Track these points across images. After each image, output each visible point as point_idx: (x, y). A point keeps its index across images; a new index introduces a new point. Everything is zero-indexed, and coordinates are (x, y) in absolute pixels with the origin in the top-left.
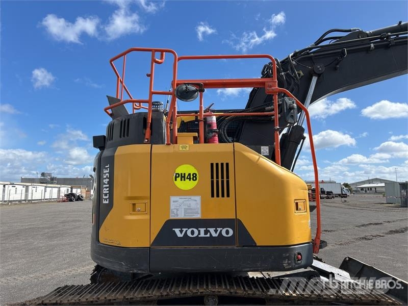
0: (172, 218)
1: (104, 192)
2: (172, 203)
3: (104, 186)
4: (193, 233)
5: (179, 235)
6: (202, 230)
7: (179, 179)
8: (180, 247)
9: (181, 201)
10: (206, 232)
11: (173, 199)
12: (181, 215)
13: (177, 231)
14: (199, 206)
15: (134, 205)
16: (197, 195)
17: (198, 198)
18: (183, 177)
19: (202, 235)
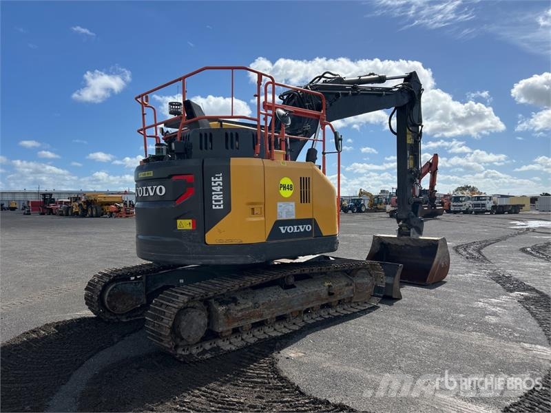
0: (278, 219)
1: (213, 198)
2: (278, 207)
3: (213, 193)
4: (290, 229)
5: (283, 232)
6: (296, 227)
7: (282, 189)
8: (283, 241)
9: (284, 206)
10: (298, 228)
11: (279, 204)
12: (284, 217)
13: (281, 228)
14: (294, 210)
15: (253, 209)
16: (292, 201)
17: (293, 204)
18: (284, 187)
19: (296, 231)
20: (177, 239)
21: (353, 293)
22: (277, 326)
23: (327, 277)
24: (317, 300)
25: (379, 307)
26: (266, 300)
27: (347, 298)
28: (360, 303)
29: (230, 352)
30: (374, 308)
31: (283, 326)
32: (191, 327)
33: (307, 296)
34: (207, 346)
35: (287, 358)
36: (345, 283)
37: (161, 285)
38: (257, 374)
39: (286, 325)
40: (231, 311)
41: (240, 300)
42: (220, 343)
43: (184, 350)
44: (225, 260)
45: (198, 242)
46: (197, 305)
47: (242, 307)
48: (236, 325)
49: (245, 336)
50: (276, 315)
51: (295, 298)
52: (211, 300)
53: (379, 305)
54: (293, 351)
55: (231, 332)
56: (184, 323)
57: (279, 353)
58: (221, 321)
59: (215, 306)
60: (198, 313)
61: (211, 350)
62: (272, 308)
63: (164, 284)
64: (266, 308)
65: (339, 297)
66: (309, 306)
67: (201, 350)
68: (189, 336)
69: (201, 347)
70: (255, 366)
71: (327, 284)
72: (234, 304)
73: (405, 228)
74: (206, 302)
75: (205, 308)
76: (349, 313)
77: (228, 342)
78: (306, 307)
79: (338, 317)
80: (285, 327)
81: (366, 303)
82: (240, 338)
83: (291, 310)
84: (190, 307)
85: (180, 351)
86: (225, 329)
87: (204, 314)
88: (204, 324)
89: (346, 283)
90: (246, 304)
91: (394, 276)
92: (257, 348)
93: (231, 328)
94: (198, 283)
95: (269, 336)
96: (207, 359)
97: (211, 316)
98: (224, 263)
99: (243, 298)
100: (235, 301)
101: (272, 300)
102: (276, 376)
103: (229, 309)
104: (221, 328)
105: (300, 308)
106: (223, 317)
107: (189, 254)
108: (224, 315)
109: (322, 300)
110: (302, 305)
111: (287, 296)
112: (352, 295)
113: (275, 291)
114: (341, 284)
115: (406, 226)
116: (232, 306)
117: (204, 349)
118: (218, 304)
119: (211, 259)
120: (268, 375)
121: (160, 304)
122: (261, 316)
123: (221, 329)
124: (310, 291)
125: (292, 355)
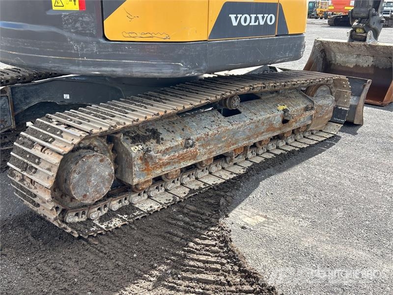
4: (246, 20)
5: (235, 23)
6: (253, 17)
10: (256, 20)
13: (233, 17)
19: (253, 23)
20: (53, 29)
21: (312, 120)
22: (214, 169)
23: (280, 98)
24: (268, 130)
25: (340, 137)
26: (201, 133)
27: (304, 126)
28: (314, 132)
29: (150, 214)
30: (335, 139)
31: (220, 168)
32: (89, 181)
33: (257, 126)
34: (115, 205)
35: (243, 228)
36: (303, 106)
37: (35, 101)
38: (204, 262)
39: (226, 166)
40: (152, 153)
41: (164, 135)
42: (135, 199)
43: (77, 215)
44: (140, 70)
45: (91, 35)
46: (96, 143)
47: (168, 145)
48: (158, 172)
49: (170, 186)
50: (214, 154)
51: (241, 129)
52: (117, 136)
53: (340, 134)
54: (247, 213)
55: (151, 183)
56: (76, 176)
57: (227, 216)
58: (136, 169)
59: (125, 145)
60: (98, 159)
61: (121, 211)
62: (209, 145)
63: (40, 100)
64: (202, 145)
65: (295, 126)
66: (258, 140)
67: (104, 211)
68: (85, 196)
69: (105, 206)
70: (198, 244)
71: (281, 108)
72: (154, 141)
73: (361, 31)
74: (110, 137)
75: (110, 147)
76: (305, 146)
77: (146, 196)
78: (253, 141)
79: (293, 152)
80: (223, 168)
81: (321, 131)
82: (163, 189)
83: (234, 147)
84: (84, 148)
85: (71, 218)
86: (142, 180)
87: (108, 160)
88: (109, 175)
89: (305, 106)
90: (173, 140)
91: (359, 95)
92: (192, 207)
93: (151, 177)
94: (94, 106)
95: (205, 184)
96: (117, 228)
97: (120, 161)
98: (139, 75)
99: (168, 131)
100: (155, 135)
101: (210, 133)
102: (236, 268)
103: (148, 151)
104: (136, 178)
105: (245, 143)
106: (139, 162)
107: (77, 56)
108: (141, 159)
109: (274, 130)
110: (249, 138)
111: (230, 127)
112: (310, 122)
113: (213, 119)
114: (298, 107)
115: (363, 29)
116: (152, 144)
117: (110, 210)
118: (130, 141)
119: (115, 65)
120: (222, 264)
121: (30, 143)
122: (194, 157)
123: (136, 181)
124: (260, 118)
125: (248, 220)
